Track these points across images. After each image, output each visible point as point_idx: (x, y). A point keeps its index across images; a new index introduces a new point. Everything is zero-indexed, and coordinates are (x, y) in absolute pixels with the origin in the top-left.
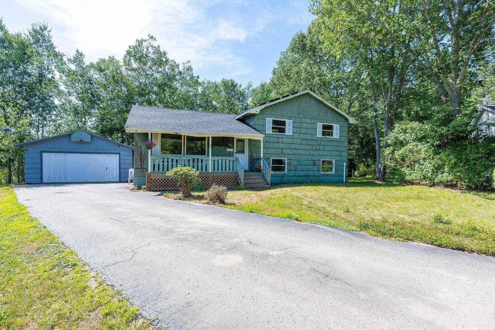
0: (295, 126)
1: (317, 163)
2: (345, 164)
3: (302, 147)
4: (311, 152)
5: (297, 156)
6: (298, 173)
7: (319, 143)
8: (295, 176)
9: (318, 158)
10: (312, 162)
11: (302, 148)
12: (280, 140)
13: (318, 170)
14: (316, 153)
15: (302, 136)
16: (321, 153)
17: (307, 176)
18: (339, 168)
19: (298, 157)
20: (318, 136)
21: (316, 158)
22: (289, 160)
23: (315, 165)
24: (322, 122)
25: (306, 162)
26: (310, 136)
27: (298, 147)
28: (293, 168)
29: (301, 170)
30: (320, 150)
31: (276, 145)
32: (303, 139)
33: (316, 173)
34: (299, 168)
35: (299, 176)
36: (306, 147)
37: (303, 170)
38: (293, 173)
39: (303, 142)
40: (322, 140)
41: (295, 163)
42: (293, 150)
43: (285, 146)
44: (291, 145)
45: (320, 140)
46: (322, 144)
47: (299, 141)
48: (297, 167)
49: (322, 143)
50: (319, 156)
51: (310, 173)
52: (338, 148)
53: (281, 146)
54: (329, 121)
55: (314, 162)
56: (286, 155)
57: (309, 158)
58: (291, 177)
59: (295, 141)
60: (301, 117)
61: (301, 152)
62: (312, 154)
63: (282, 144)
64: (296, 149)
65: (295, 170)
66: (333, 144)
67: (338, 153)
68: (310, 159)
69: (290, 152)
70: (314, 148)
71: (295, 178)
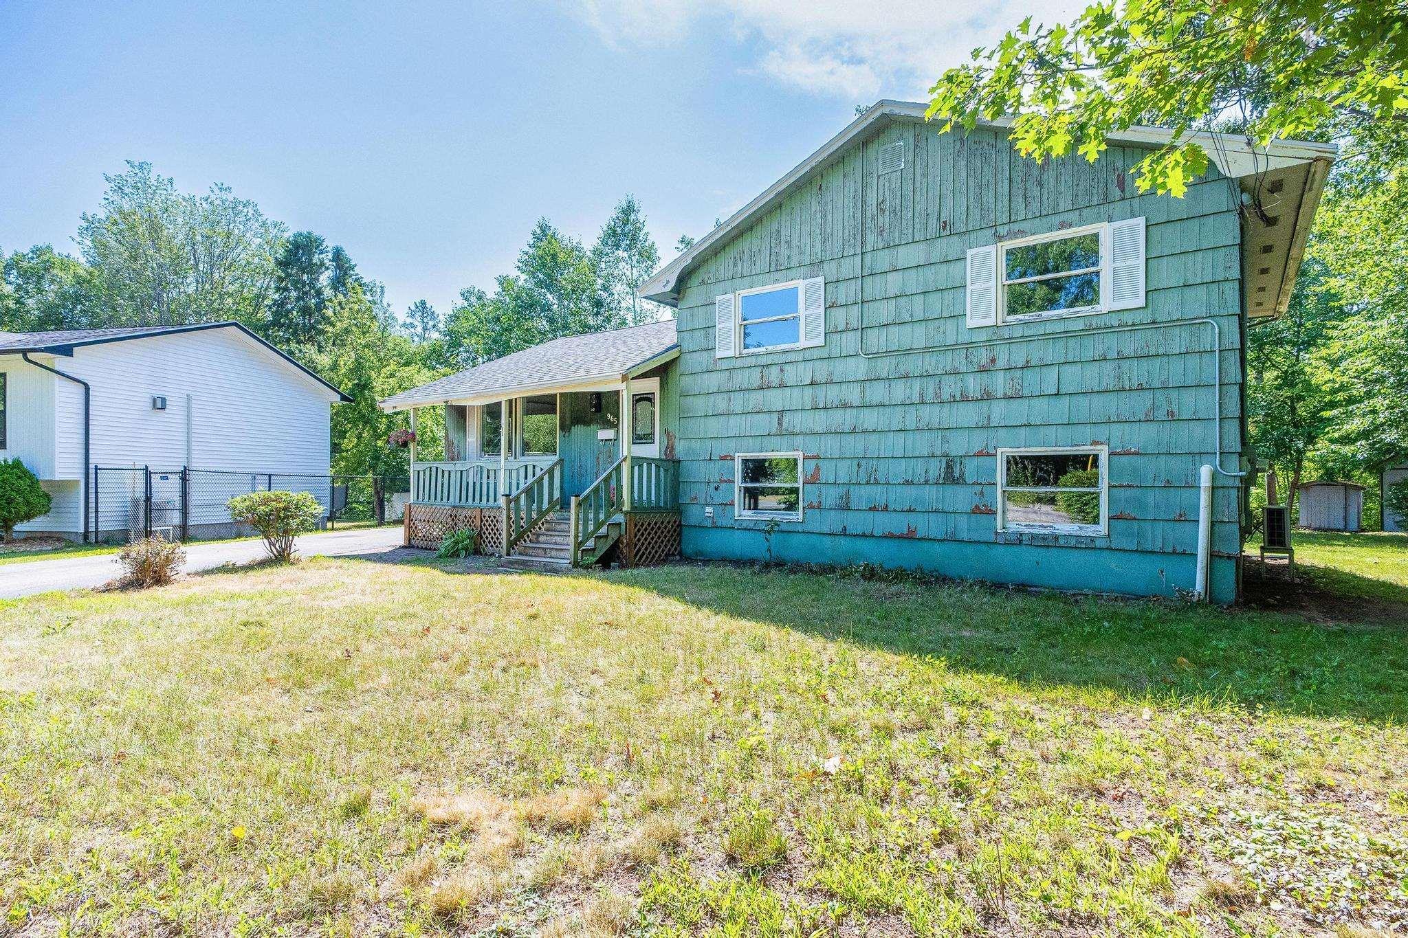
0: (842, 301)
1: (970, 469)
2: (1205, 472)
3: (877, 393)
4: (931, 415)
5: (851, 438)
6: (856, 521)
7: (982, 356)
8: (844, 533)
9: (977, 442)
10: (936, 469)
11: (877, 399)
12: (774, 375)
13: (976, 511)
14: (967, 414)
15: (876, 340)
16: (998, 411)
17: (910, 536)
18: (1151, 497)
19: (857, 445)
20: (970, 323)
21: (959, 445)
22: (813, 463)
23: (958, 481)
24: (1000, 238)
25: (899, 470)
26: (920, 329)
27: (853, 394)
28: (831, 496)
29: (874, 509)
30: (987, 396)
31: (756, 399)
32: (878, 355)
33: (965, 527)
34: (862, 495)
35: (864, 536)
36: (900, 391)
37: (886, 509)
38: (835, 521)
39: (885, 367)
40: (1011, 341)
41: (845, 471)
42: (831, 412)
43: (793, 398)
44: (821, 391)
45: (989, 345)
46: (1001, 363)
47: (859, 368)
48: (855, 491)
49: (1003, 356)
50: (984, 434)
51: (926, 525)
52: (1137, 372)
53: (776, 399)
54: (1056, 220)
55: (950, 468)
56: (799, 439)
57: (921, 443)
58: (828, 541)
59: (840, 369)
60: (869, 248)
61: (871, 419)
62: (935, 424)
63: (779, 391)
64: (844, 406)
65: (844, 506)
66: (1093, 347)
67: (1141, 403)
68: (925, 453)
69: (818, 421)
70: (950, 387)
71: (844, 544)
